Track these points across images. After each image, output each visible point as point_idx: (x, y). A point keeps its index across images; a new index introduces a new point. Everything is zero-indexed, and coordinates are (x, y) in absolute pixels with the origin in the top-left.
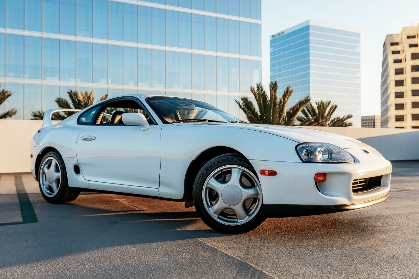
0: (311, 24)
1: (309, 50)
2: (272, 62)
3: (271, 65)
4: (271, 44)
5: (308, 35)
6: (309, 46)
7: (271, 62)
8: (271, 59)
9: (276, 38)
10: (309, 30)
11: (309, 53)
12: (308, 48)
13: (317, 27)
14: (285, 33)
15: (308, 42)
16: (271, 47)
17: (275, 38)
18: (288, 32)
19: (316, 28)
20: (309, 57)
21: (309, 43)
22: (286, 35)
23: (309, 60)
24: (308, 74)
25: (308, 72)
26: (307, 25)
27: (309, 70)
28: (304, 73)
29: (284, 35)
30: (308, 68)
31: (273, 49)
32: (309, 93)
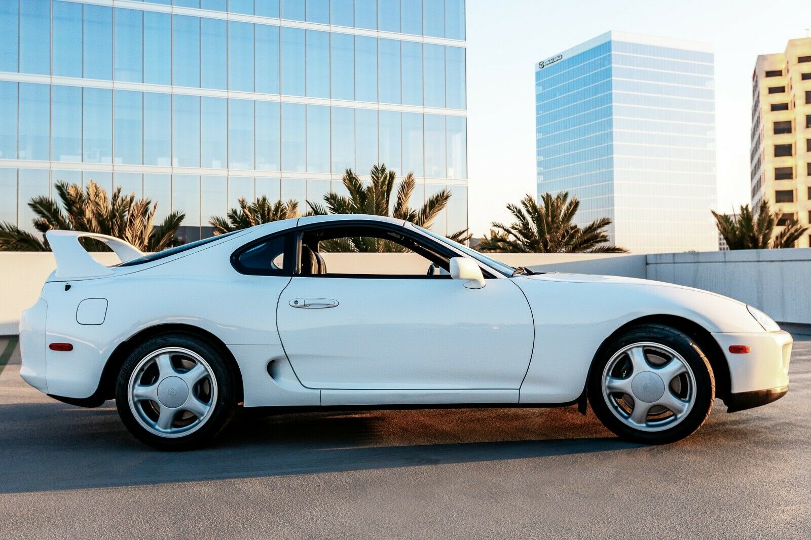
0: (614, 38)
1: (610, 88)
2: (540, 114)
3: (537, 119)
4: (537, 80)
5: (608, 60)
6: (610, 82)
7: (538, 113)
8: (539, 108)
9: (546, 69)
10: (610, 50)
11: (611, 94)
12: (609, 86)
13: (625, 43)
14: (564, 58)
15: (608, 73)
16: (537, 85)
17: (545, 67)
18: (571, 56)
19: (625, 46)
20: (611, 102)
21: (610, 75)
22: (565, 60)
23: (611, 107)
24: (610, 136)
25: (609, 131)
26: (607, 40)
27: (612, 126)
28: (601, 133)
29: (563, 61)
30: (610, 123)
31: (541, 89)
32: (612, 172)
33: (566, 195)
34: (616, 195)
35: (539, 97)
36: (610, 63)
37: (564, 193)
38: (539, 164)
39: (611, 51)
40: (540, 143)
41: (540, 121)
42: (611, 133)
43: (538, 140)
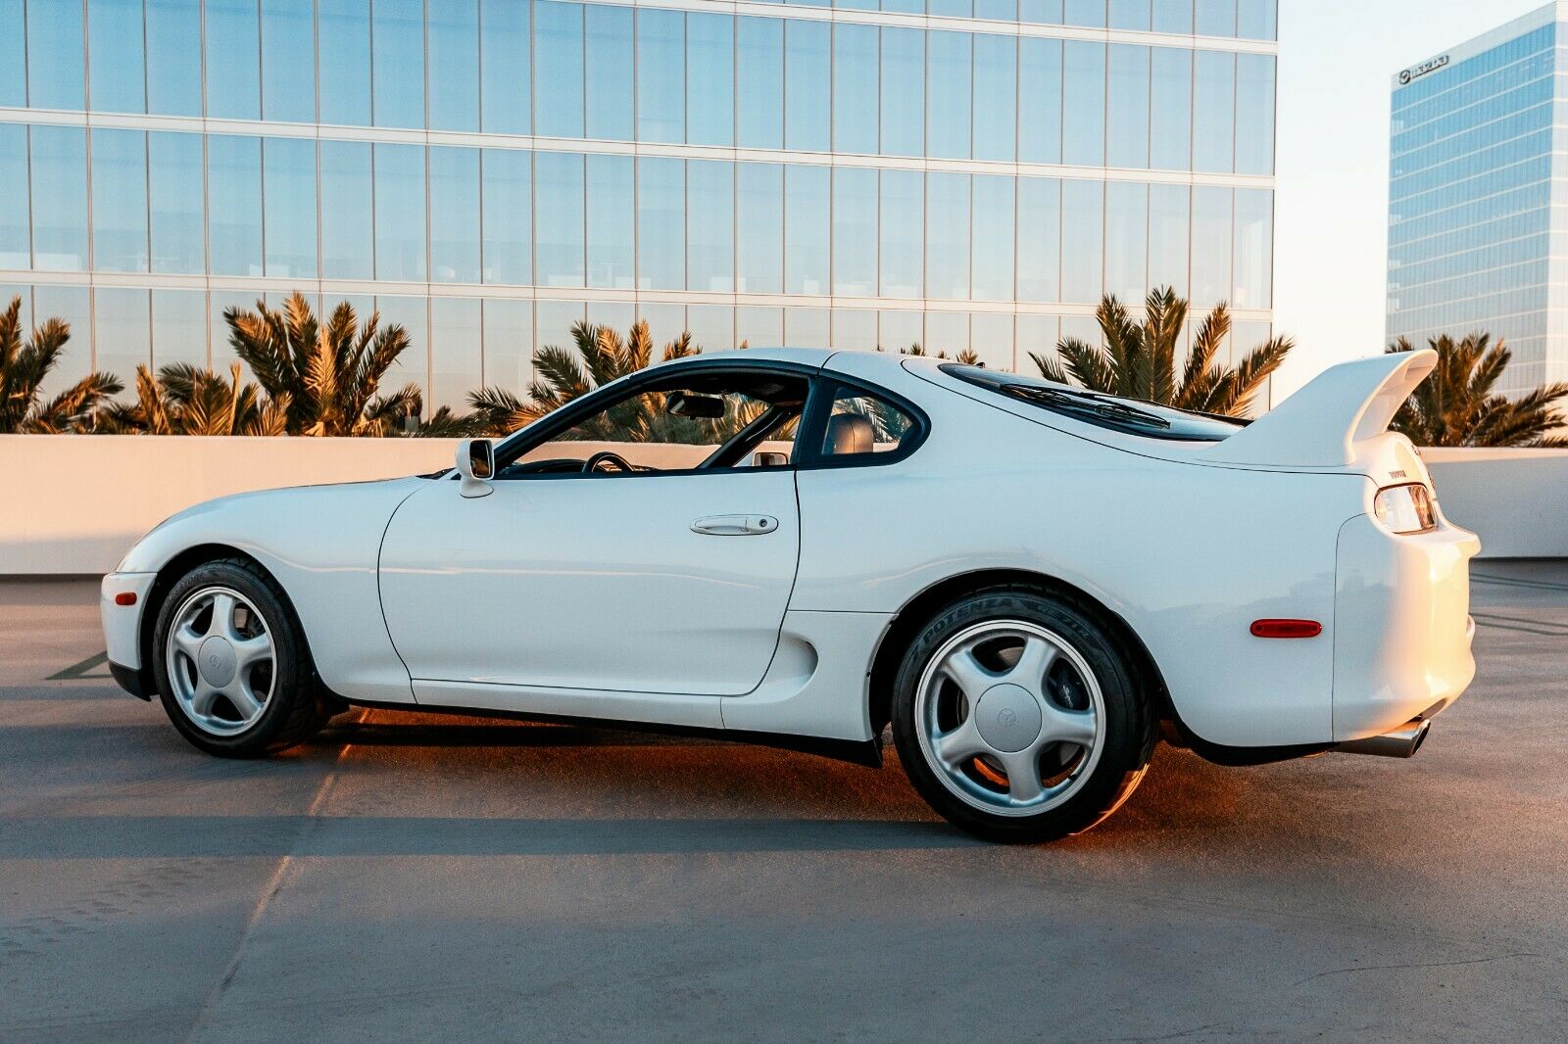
1: (1549, 120)
2: (1400, 175)
3: (1392, 186)
4: (1393, 109)
5: (1547, 62)
6: (1549, 107)
7: (1393, 174)
8: (1395, 165)
9: (1415, 84)
10: (1552, 42)
11: (1549, 133)
12: (1546, 116)
14: (1453, 62)
15: (1546, 90)
16: (1394, 117)
17: (1412, 81)
18: (1465, 57)
20: (1549, 148)
21: (1550, 94)
22: (1456, 67)
23: (1548, 160)
24: (1544, 217)
25: (1542, 207)
26: (1547, 21)
27: (1549, 198)
28: (1524, 211)
29: (1450, 69)
30: (1545, 191)
31: (1402, 126)
32: (1545, 290)
33: (1484, 340)
34: (1550, 336)
35: (1397, 143)
36: (1552, 68)
37: (1480, 336)
38: (1392, 276)
39: (1554, 44)
40: (1394, 233)
41: (1396, 189)
42: (1547, 211)
43: (1391, 229)
